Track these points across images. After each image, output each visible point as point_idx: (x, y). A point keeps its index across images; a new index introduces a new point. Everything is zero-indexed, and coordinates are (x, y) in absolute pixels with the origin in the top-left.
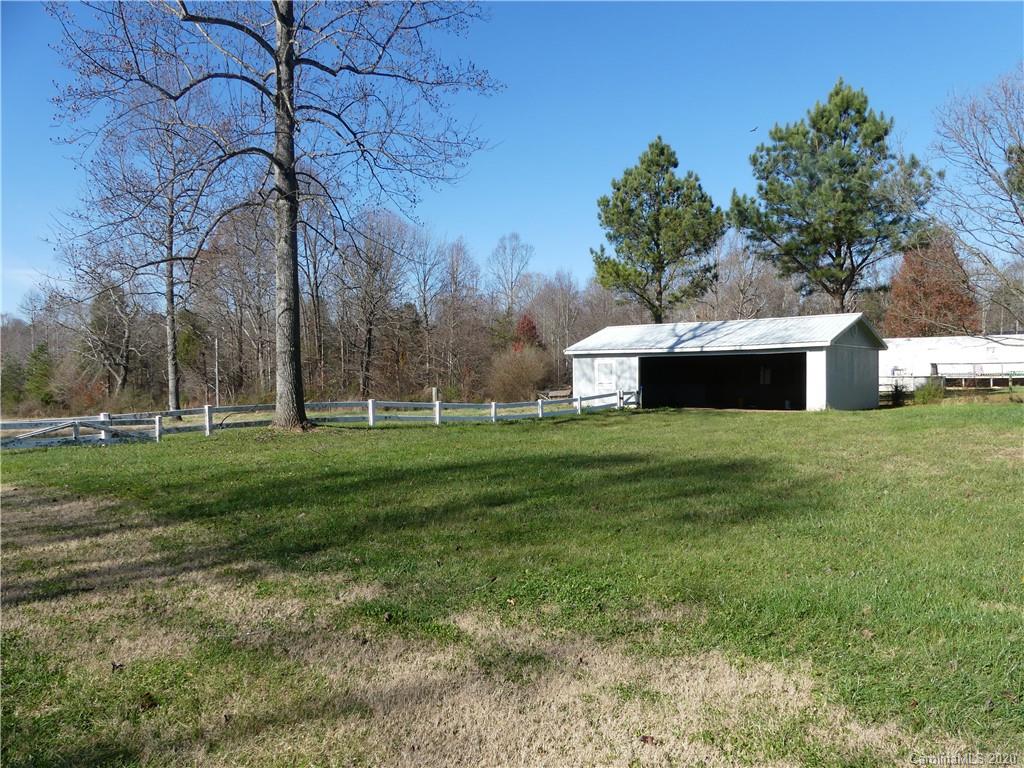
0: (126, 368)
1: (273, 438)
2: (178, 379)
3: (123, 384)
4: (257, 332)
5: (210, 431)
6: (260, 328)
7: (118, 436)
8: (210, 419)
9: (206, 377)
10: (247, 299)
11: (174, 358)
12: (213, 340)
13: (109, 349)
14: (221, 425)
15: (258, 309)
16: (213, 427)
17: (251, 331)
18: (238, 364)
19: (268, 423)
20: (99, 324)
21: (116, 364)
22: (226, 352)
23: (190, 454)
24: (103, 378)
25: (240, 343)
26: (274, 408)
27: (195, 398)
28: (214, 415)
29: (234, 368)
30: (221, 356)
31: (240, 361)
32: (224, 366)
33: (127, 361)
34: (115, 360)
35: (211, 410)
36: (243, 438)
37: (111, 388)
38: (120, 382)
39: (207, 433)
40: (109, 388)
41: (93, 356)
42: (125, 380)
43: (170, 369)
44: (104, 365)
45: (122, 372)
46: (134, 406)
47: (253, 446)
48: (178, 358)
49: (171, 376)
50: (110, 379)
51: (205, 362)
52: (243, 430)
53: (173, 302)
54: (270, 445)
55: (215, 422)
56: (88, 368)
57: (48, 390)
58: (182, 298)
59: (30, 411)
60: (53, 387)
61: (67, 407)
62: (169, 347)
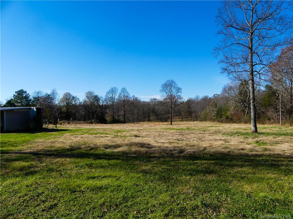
0: (248, 107)
9: (277, 110)
20: (240, 93)
24: (241, 110)
25: (291, 96)
27: (272, 119)
33: (249, 105)
34: (245, 105)
40: (243, 114)
41: (238, 103)
42: (248, 112)
44: (242, 106)
45: (247, 109)
50: (244, 111)
51: (276, 105)
57: (227, 114)
58: (257, 72)
59: (223, 121)
60: (228, 114)
61: (232, 120)
62: (251, 96)
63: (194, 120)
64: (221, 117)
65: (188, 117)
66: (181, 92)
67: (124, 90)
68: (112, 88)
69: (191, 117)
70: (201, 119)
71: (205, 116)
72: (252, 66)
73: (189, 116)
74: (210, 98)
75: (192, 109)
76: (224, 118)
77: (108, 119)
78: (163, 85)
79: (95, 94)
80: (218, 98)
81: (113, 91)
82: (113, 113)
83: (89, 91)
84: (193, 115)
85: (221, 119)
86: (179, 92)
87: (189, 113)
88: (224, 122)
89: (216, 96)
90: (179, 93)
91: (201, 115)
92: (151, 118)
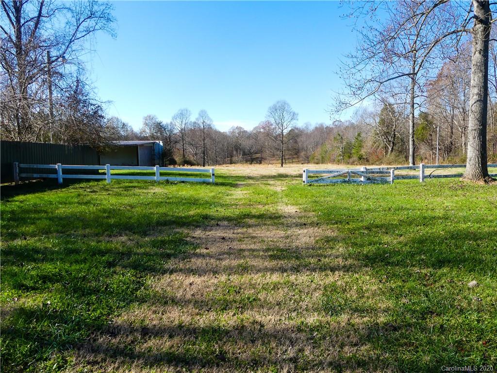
0: (393, 143)
1: (462, 188)
2: (415, 148)
3: (392, 151)
4: (462, 122)
5: (423, 179)
6: (464, 120)
7: (370, 180)
8: (423, 172)
9: (432, 147)
10: (457, 104)
11: (413, 137)
12: (436, 127)
13: (386, 134)
14: (429, 176)
15: (463, 110)
16: (424, 177)
17: (459, 122)
18: (450, 140)
19: (460, 175)
20: (382, 122)
21: (389, 141)
22: (443, 134)
23: (405, 195)
24: (383, 148)
25: (452, 128)
26: (465, 166)
27: (426, 158)
28: (425, 169)
29: (447, 143)
30: (440, 136)
31: (451, 138)
32: (442, 140)
33: (394, 140)
34: (388, 139)
35: (424, 167)
36: (442, 186)
37: (387, 152)
38: (390, 149)
39: (421, 180)
40: (386, 152)
41: (379, 137)
42: (392, 149)
43: (411, 143)
44: (384, 141)
45: (392, 145)
46: (395, 161)
47: (447, 192)
48: (415, 136)
49: (411, 146)
50: (386, 148)
51: (432, 139)
52: (443, 180)
53: (413, 107)
54: (459, 192)
55: (426, 174)
56: (377, 143)
57: (360, 153)
58: (418, 104)
59: (353, 162)
60: (363, 152)
61: (368, 161)
62: (411, 131)
63: (302, 162)
64: (350, 157)
65: (294, 158)
66: (297, 120)
67: (203, 114)
68: (182, 111)
69: (298, 158)
70: (316, 161)
71: (324, 156)
72: (413, 98)
73: (295, 156)
74: (327, 127)
75: (300, 144)
76: (355, 158)
77: (177, 159)
78: (270, 108)
79: (157, 120)
80: (339, 127)
81: (182, 114)
82: (184, 151)
83: (149, 115)
84: (302, 154)
85: (351, 160)
86: (294, 119)
87: (295, 150)
88: (357, 165)
89: (336, 123)
90: (294, 121)
91: (316, 154)
92: (235, 159)
